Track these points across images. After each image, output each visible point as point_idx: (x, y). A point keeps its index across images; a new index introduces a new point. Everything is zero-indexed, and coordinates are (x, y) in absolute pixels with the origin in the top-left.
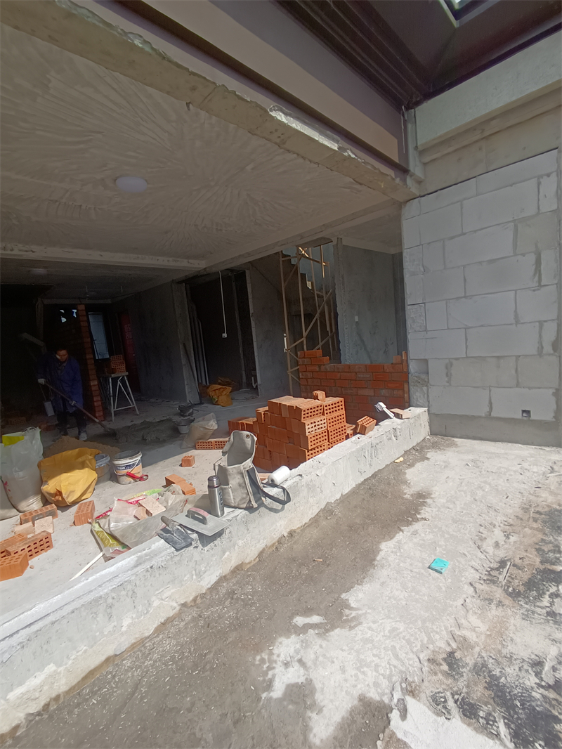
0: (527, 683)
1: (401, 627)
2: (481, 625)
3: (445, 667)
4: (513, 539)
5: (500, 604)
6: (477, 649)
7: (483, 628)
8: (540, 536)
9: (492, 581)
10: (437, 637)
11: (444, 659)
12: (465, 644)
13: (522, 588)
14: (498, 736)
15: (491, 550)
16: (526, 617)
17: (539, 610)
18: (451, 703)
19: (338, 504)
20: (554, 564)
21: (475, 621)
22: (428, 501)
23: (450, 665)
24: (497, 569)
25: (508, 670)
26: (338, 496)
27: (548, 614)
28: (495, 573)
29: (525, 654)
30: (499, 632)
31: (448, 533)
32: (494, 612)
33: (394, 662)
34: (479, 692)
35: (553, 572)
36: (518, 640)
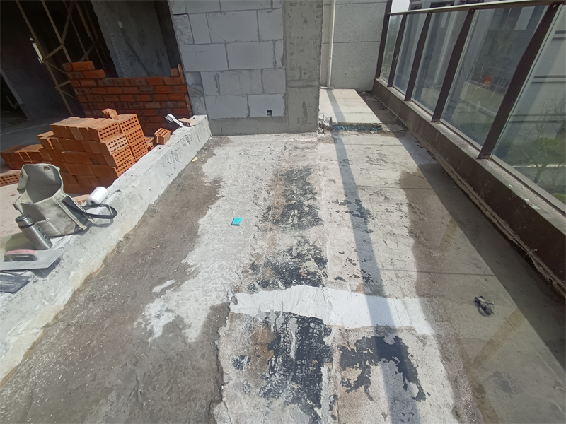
0: (287, 260)
1: (224, 263)
2: (264, 244)
3: (251, 271)
4: (272, 194)
5: (271, 230)
6: (264, 256)
7: (265, 245)
8: (284, 188)
9: (265, 220)
10: (244, 259)
11: (250, 268)
12: (258, 256)
13: (279, 218)
14: (279, 287)
15: (262, 203)
16: (283, 232)
17: (288, 226)
18: (257, 285)
19: (158, 204)
20: (291, 201)
21: (260, 243)
22: (222, 184)
23: (253, 269)
24: (267, 213)
25: (279, 258)
26: (156, 198)
27: (292, 226)
28: (266, 215)
29: (284, 249)
30: (273, 243)
31: (238, 201)
32: (269, 235)
33: (225, 282)
34: (269, 273)
35: (291, 205)
36: (281, 243)
